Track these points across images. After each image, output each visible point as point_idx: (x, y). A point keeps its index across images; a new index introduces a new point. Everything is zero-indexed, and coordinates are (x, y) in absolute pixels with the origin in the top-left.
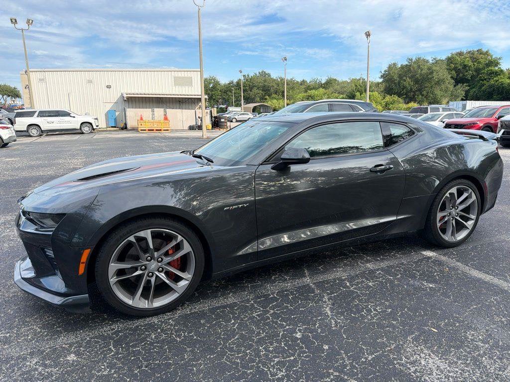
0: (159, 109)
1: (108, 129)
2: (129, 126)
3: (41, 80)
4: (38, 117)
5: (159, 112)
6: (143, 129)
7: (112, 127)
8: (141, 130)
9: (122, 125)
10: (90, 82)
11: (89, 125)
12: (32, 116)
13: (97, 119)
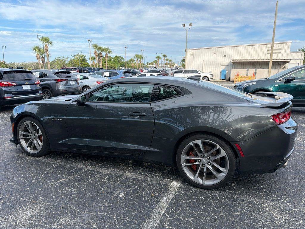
0: (253, 69)
1: (220, 81)
2: (231, 80)
3: (192, 54)
4: (183, 73)
5: (251, 71)
6: (236, 81)
7: (222, 79)
8: (236, 82)
9: (227, 79)
10: (215, 54)
11: (207, 78)
12: (181, 73)
13: (212, 75)
